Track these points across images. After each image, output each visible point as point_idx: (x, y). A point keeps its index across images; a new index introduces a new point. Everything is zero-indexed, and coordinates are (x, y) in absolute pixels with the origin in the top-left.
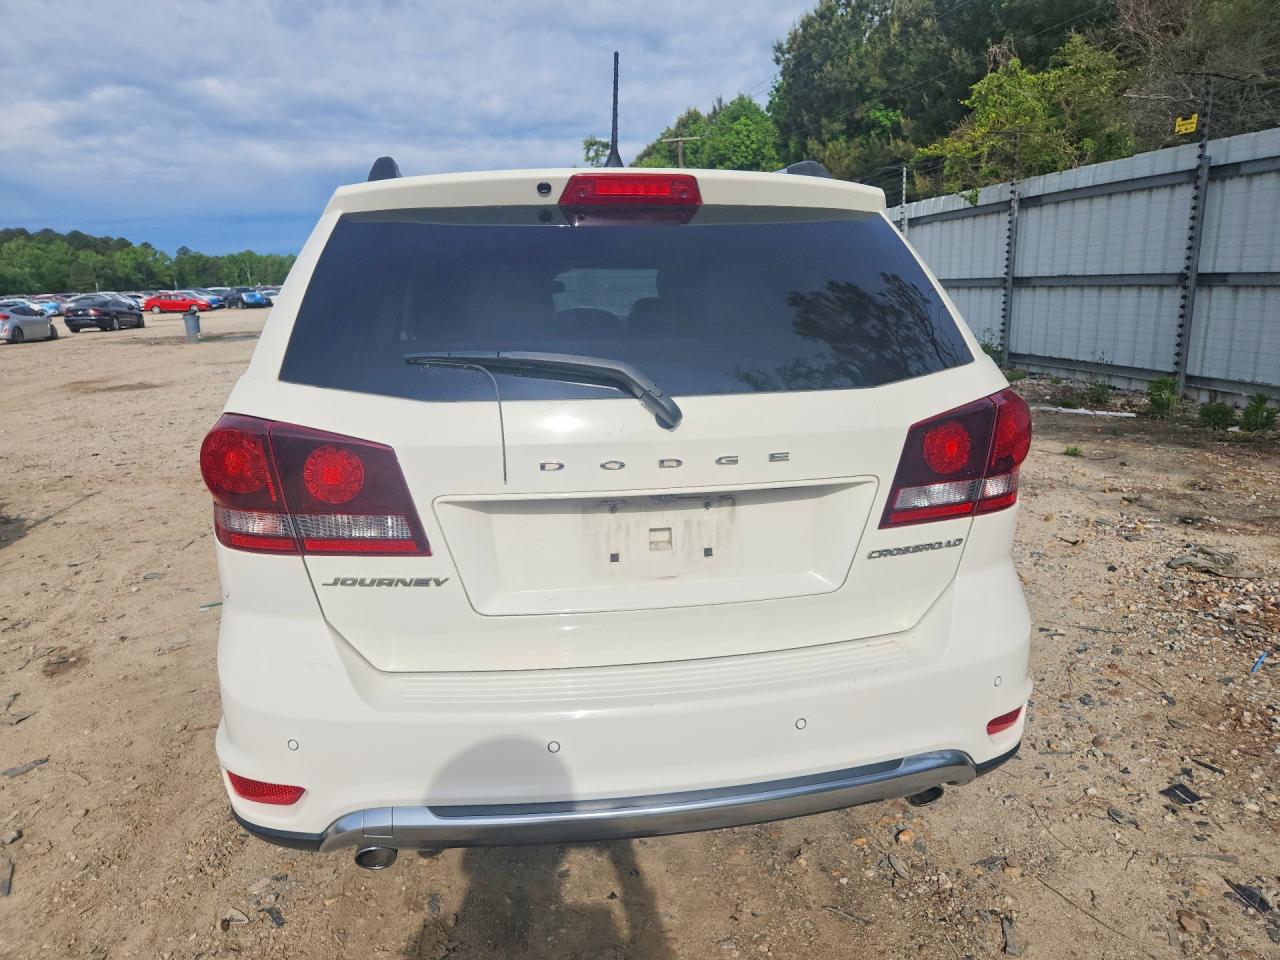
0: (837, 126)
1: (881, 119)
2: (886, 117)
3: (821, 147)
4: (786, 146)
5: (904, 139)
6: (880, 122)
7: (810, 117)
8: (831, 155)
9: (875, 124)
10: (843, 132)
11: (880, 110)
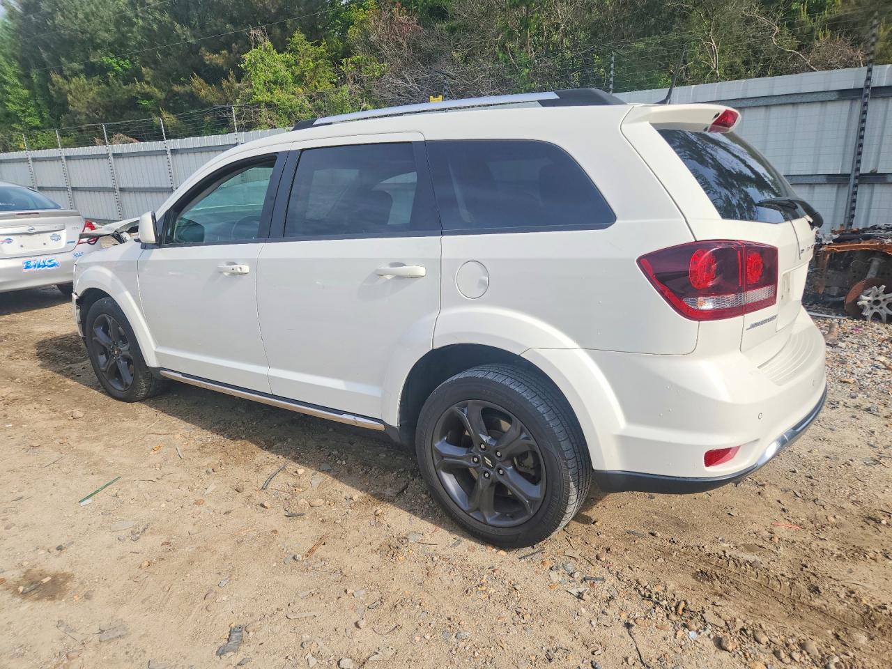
0: (75, 65)
1: (114, 65)
2: (118, 63)
3: (65, 81)
4: (28, 76)
5: (148, 83)
6: (113, 67)
7: (49, 55)
8: (77, 88)
9: (110, 68)
10: (82, 71)
11: (112, 58)
